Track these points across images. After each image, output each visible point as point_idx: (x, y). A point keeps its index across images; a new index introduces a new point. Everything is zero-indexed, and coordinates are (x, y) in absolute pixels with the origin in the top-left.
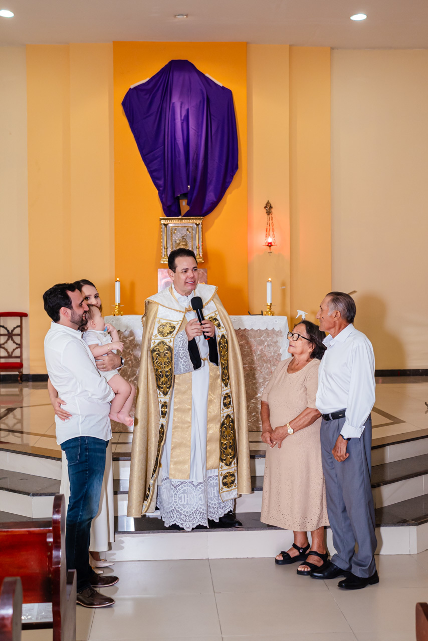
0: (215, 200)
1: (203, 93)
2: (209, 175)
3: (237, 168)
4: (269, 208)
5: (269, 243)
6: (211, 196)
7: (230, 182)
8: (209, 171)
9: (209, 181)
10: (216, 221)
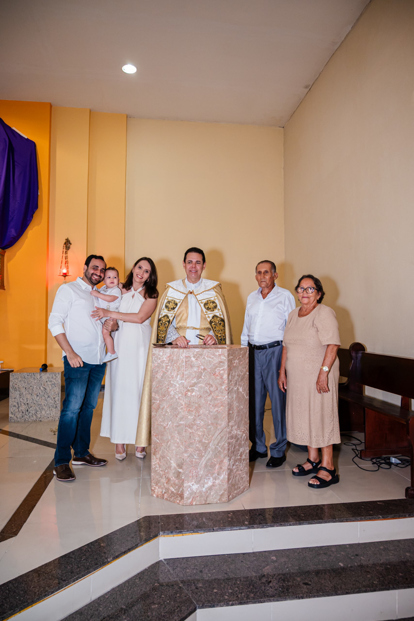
0: (15, 235)
1: (6, 142)
2: (10, 213)
3: (36, 207)
4: (68, 244)
5: (64, 274)
6: (13, 232)
7: (30, 220)
8: (10, 209)
9: (10, 219)
10: (18, 254)
